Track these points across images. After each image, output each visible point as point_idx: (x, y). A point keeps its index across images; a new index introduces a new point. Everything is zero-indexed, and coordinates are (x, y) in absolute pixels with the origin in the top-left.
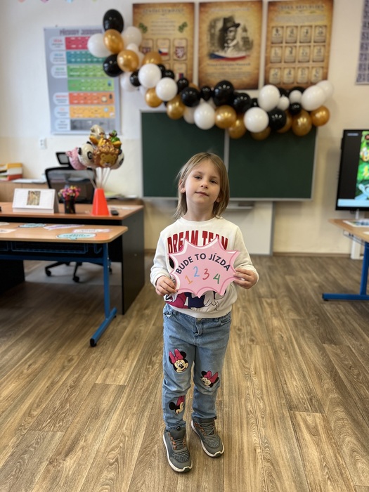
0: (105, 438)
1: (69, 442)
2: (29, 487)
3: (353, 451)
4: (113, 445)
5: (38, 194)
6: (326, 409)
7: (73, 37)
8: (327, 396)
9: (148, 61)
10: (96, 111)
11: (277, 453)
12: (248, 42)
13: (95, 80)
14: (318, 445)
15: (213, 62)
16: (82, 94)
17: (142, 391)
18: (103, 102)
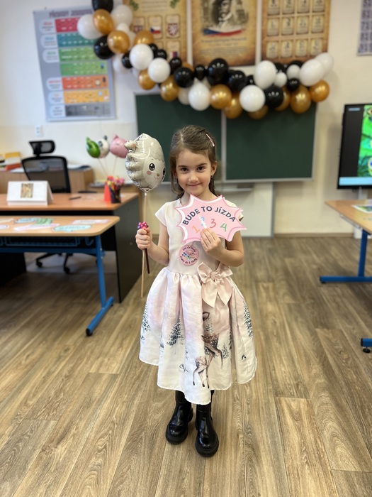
0: (95, 426)
1: (62, 430)
2: (22, 474)
3: (333, 435)
4: (103, 432)
5: (31, 186)
6: (311, 394)
7: (62, 18)
8: (314, 381)
9: (139, 41)
10: (90, 95)
11: (259, 438)
12: (243, 14)
13: (88, 63)
14: (300, 430)
15: (208, 38)
16: (75, 79)
17: (133, 380)
18: (96, 85)
